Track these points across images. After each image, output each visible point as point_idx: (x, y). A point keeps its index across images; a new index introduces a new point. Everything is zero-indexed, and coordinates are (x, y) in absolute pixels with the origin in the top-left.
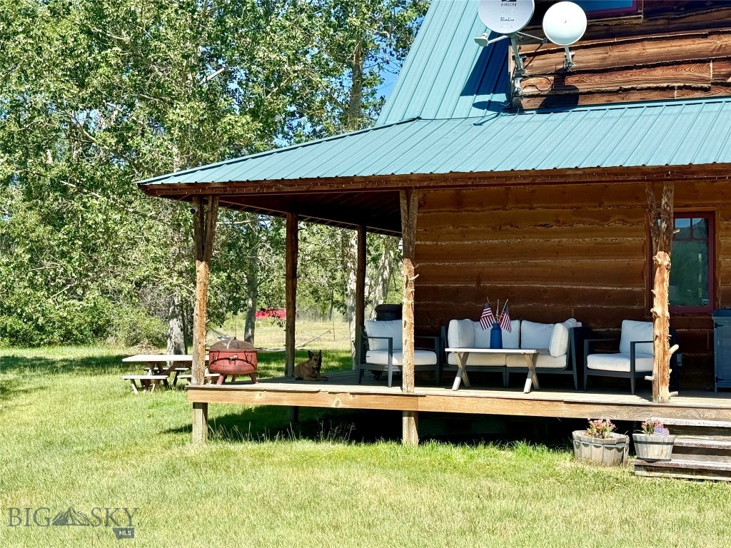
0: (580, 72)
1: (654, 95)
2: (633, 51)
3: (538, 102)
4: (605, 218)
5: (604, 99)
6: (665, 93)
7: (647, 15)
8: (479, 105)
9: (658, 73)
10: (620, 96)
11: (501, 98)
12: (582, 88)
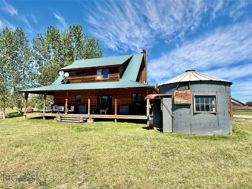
0: (70, 80)
1: (76, 82)
2: (75, 78)
3: (66, 83)
4: (71, 95)
5: (72, 83)
6: (77, 82)
7: (76, 74)
8: (61, 83)
9: (77, 80)
10: (73, 82)
11: (63, 82)
12: (70, 81)
